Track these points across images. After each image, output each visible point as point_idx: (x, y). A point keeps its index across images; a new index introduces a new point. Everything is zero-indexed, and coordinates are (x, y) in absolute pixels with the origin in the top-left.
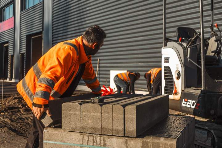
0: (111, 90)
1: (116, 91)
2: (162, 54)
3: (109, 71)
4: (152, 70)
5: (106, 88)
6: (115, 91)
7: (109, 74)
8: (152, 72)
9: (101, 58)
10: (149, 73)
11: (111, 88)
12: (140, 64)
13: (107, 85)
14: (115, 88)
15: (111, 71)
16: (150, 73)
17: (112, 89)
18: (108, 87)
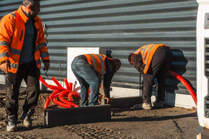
0: (70, 86)
1: (78, 88)
2: (198, 4)
3: (65, 48)
4: (144, 47)
5: (59, 82)
6: (76, 87)
7: (66, 55)
8: (142, 52)
9: (49, 23)
10: (136, 52)
11: (69, 81)
12: (126, 34)
13: (62, 76)
14: (76, 82)
15: (68, 48)
16: (139, 52)
17: (71, 84)
18: (63, 80)
